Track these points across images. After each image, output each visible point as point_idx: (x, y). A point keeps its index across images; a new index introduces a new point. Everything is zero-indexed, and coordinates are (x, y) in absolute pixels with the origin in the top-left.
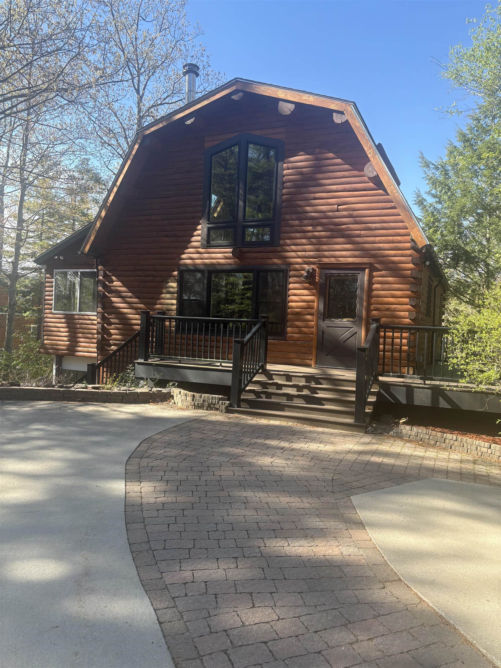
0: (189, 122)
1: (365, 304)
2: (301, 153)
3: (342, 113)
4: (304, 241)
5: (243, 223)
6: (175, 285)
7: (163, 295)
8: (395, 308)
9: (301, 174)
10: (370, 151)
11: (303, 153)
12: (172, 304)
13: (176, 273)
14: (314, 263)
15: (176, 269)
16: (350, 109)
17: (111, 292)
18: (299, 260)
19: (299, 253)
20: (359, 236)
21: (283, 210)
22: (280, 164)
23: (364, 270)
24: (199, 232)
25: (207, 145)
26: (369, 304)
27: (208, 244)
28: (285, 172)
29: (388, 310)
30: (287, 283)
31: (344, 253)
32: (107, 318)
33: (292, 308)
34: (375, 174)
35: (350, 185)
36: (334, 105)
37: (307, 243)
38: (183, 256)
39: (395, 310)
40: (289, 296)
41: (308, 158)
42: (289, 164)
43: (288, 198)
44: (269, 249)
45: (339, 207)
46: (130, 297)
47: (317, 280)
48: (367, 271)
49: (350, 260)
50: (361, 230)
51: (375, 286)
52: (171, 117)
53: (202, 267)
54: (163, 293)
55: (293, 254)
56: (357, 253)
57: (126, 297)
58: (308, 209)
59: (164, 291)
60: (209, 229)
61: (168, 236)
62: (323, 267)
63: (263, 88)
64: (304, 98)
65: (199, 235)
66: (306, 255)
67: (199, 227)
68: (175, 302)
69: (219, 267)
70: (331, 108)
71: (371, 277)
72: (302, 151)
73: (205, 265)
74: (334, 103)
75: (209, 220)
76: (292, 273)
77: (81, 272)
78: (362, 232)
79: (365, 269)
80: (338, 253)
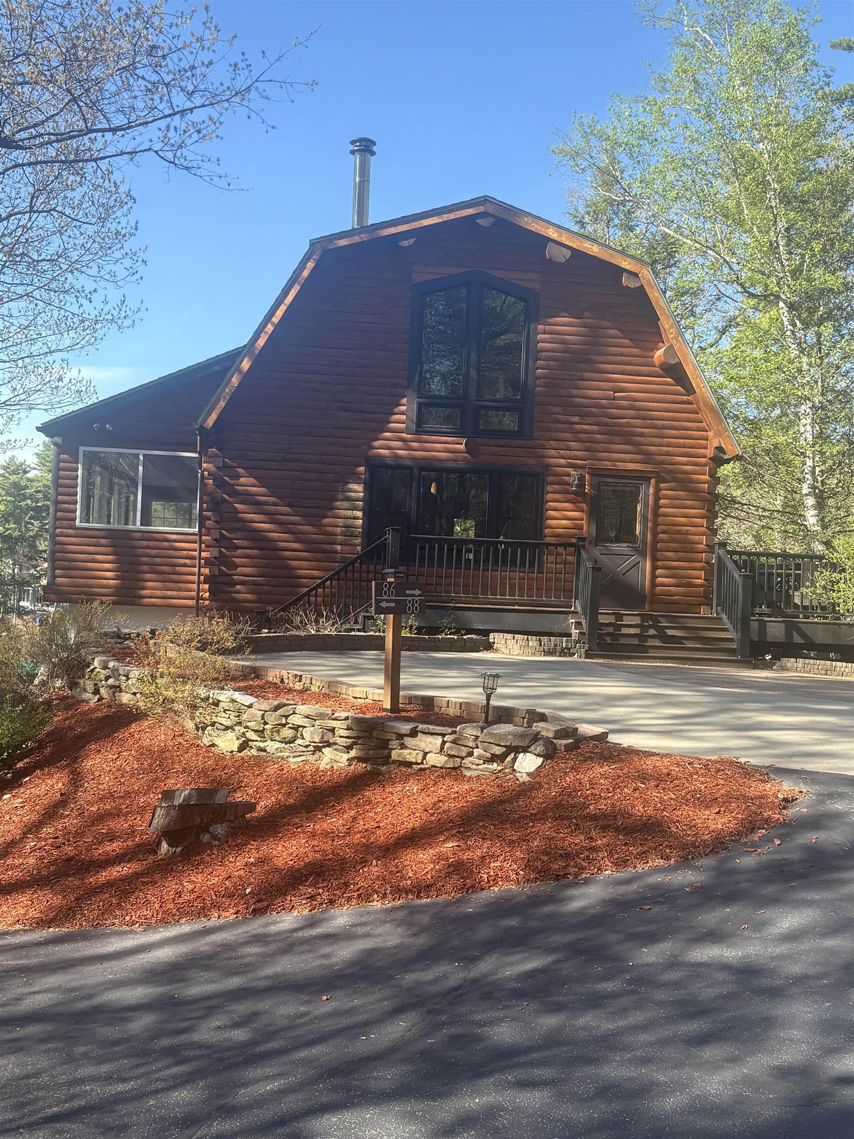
0: (405, 243)
1: (650, 525)
2: (563, 314)
3: (636, 275)
4: (568, 435)
5: (476, 402)
6: (359, 487)
7: (338, 503)
8: (687, 531)
9: (564, 342)
10: (671, 331)
11: (566, 314)
12: (355, 518)
13: (362, 469)
14: (583, 467)
15: (364, 463)
16: (646, 272)
17: (235, 494)
18: (562, 461)
19: (561, 452)
20: (642, 435)
21: (537, 389)
22: (532, 326)
23: (648, 480)
24: (404, 408)
25: (417, 278)
26: (656, 524)
27: (420, 427)
28: (540, 336)
29: (679, 532)
30: (543, 493)
31: (623, 456)
32: (227, 538)
33: (550, 527)
34: (677, 360)
35: (630, 367)
36: (627, 263)
37: (573, 439)
38: (376, 443)
39: (687, 533)
40: (547, 510)
41: (571, 322)
42: (546, 327)
43: (544, 373)
44: (517, 442)
45: (616, 394)
46: (274, 504)
47: (586, 491)
48: (653, 481)
49: (631, 466)
50: (644, 428)
51: (662, 501)
52: (376, 229)
53: (408, 463)
54: (338, 500)
55: (553, 452)
56: (639, 457)
57: (266, 503)
58: (575, 392)
59: (340, 496)
60: (420, 405)
61: (346, 410)
62: (596, 473)
63: (526, 219)
64: (585, 245)
65: (402, 413)
66: (572, 455)
67: (405, 400)
68: (360, 514)
69: (437, 464)
70: (623, 266)
71: (658, 490)
72: (565, 312)
73: (414, 459)
74: (625, 261)
75: (419, 392)
76: (550, 479)
77: (144, 455)
78: (646, 430)
79: (651, 478)
80: (615, 456)
